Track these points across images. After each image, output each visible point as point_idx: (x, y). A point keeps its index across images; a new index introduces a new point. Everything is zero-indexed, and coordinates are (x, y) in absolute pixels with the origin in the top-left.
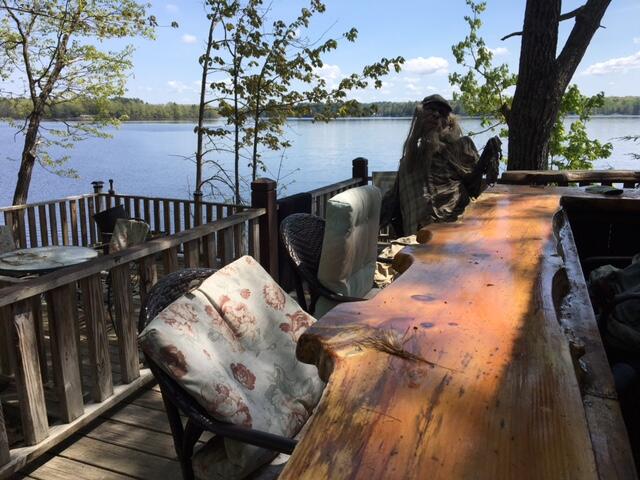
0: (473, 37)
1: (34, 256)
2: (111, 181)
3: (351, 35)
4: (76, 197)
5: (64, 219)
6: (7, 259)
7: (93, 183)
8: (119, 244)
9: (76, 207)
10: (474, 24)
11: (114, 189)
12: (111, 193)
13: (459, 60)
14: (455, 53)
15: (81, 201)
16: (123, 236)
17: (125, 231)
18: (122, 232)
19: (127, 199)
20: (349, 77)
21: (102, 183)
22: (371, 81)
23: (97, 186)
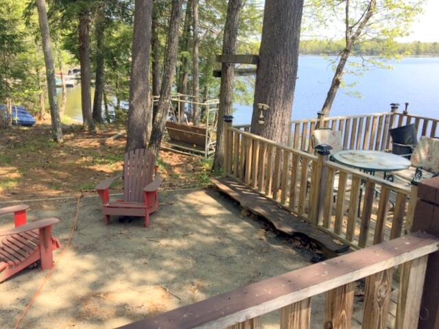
1: (362, 156)
2: (407, 104)
4: (378, 114)
5: (367, 129)
6: (345, 156)
7: (392, 104)
8: (420, 156)
9: (377, 121)
11: (408, 110)
12: (405, 113)
15: (381, 117)
16: (425, 150)
17: (427, 146)
18: (424, 146)
19: (418, 119)
21: (398, 105)
23: (394, 107)
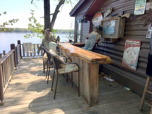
0: (32, 16)
3: (5, 13)
10: (33, 14)
13: (30, 21)
14: (29, 19)
20: (5, 23)
22: (10, 24)
